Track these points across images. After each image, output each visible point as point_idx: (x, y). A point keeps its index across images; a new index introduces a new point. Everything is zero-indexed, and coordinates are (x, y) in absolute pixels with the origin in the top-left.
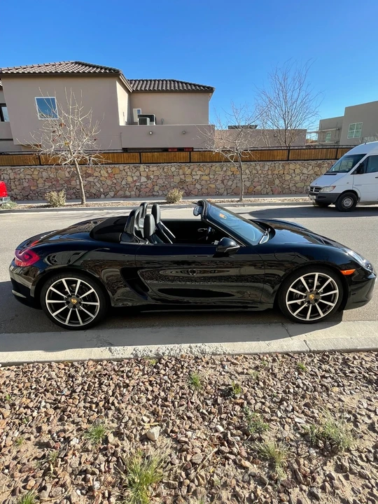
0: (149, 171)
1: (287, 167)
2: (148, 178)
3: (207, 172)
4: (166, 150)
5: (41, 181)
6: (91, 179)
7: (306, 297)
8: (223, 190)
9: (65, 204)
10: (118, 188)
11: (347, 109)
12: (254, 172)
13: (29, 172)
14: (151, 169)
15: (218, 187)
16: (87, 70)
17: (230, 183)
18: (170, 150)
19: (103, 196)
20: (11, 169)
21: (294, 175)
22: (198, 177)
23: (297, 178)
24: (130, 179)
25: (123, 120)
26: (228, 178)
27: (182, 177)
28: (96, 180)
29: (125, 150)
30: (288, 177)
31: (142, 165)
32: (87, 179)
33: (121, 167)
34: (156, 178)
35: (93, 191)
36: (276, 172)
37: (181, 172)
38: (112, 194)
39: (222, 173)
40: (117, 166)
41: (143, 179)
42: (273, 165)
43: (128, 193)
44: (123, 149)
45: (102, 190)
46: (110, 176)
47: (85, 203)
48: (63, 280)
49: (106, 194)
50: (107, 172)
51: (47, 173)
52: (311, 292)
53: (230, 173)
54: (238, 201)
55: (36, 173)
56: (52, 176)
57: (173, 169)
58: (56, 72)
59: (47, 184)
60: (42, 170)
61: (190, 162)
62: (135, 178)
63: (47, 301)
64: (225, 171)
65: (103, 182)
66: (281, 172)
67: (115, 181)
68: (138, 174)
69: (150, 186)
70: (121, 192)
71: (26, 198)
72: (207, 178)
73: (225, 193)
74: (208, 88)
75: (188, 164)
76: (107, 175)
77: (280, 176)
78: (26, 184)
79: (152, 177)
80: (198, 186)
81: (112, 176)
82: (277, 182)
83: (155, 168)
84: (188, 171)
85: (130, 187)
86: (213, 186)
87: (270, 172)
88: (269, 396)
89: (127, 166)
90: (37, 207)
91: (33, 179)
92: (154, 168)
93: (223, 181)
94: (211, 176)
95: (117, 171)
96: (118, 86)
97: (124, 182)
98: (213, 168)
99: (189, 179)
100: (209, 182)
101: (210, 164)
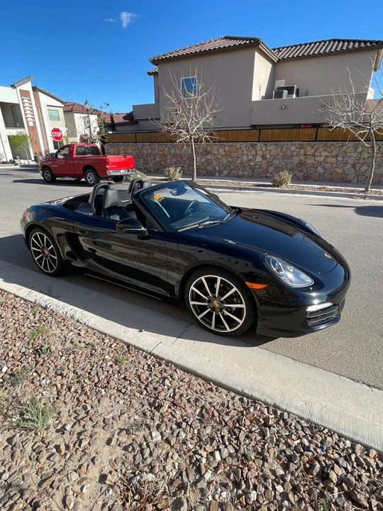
0: (266, 149)
2: (264, 157)
3: (335, 153)
4: (298, 126)
5: (169, 157)
6: (209, 157)
8: (353, 176)
10: (232, 167)
14: (269, 148)
15: (347, 171)
18: (302, 126)
19: (217, 174)
20: (149, 145)
22: (321, 159)
24: (245, 158)
26: (362, 161)
27: (303, 158)
28: (213, 158)
29: (254, 127)
31: (259, 143)
32: (206, 157)
33: (238, 145)
34: (272, 158)
37: (302, 152)
38: (226, 173)
39: (355, 155)
40: (235, 143)
41: (259, 159)
43: (241, 173)
44: (252, 126)
45: (217, 168)
46: (227, 154)
47: (195, 179)
49: (220, 172)
50: (225, 150)
53: (366, 155)
55: (166, 149)
56: (179, 152)
57: (293, 148)
61: (316, 141)
62: (250, 157)
64: (361, 153)
65: (220, 160)
67: (230, 160)
68: (254, 153)
69: (264, 166)
70: (234, 172)
71: (157, 171)
72: (333, 160)
73: (356, 180)
75: (312, 143)
76: (224, 153)
79: (268, 156)
80: (320, 170)
81: (229, 154)
83: (273, 147)
84: (310, 151)
85: (244, 167)
86: (340, 171)
89: (244, 144)
92: (271, 147)
93: (354, 166)
94: (339, 159)
95: (234, 149)
97: (238, 162)
98: (344, 148)
99: (310, 161)
100: (334, 165)
101: (340, 143)
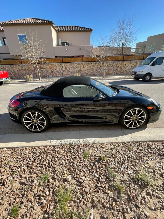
0: (66, 66)
1: (123, 63)
2: (66, 68)
3: (90, 66)
4: (73, 57)
5: (22, 71)
6: (42, 70)
7: (132, 118)
9: (33, 80)
10: (54, 73)
11: (149, 38)
12: (109, 65)
13: (17, 67)
14: (67, 65)
15: (95, 72)
16: (38, 21)
17: (99, 70)
18: (74, 57)
19: (48, 76)
20: (10, 66)
21: (125, 67)
22: (86, 68)
23: (127, 68)
24: (58, 69)
25: (55, 44)
26: (98, 68)
27: (80, 68)
28: (45, 70)
29: (56, 57)
30: (123, 68)
31: (63, 63)
32: (41, 70)
33: (55, 64)
34: (69, 69)
35: (44, 75)
36: (118, 66)
37: (79, 65)
38: (51, 76)
39: (96, 66)
40: (53, 64)
41: (64, 69)
42: (117, 63)
43: (58, 75)
44: (55, 57)
45: (47, 74)
46: (50, 68)
47: (41, 79)
48: (30, 113)
49: (49, 76)
50: (49, 67)
51: (25, 67)
52: (134, 116)
53: (99, 66)
54: (103, 78)
55: (20, 67)
56: (27, 68)
57: (76, 65)
58: (26, 23)
59: (25, 72)
60: (22, 66)
61: (83, 62)
62: (61, 69)
63: (24, 121)
64: (97, 65)
65: (48, 71)
66: (120, 65)
67: (52, 70)
68: (61, 67)
69: (67, 72)
70: (55, 75)
71: (17, 78)
72: (90, 68)
73: (97, 75)
74: (90, 29)
75: (82, 63)
76: (49, 68)
77: (119, 67)
78: (16, 72)
79: (67, 68)
80: (86, 72)
81: (51, 68)
82: (119, 70)
83: (68, 65)
84: (82, 66)
85: (58, 73)
86: (92, 72)
87: (116, 66)
88: (117, 161)
89: (57, 64)
90: (22, 82)
91: (19, 70)
92: (68, 64)
93: (96, 70)
94: (92, 68)
95: (53, 66)
96: (52, 28)
97: (56, 71)
98: (92, 64)
99: (82, 69)
100: (90, 70)
101: (91, 62)
